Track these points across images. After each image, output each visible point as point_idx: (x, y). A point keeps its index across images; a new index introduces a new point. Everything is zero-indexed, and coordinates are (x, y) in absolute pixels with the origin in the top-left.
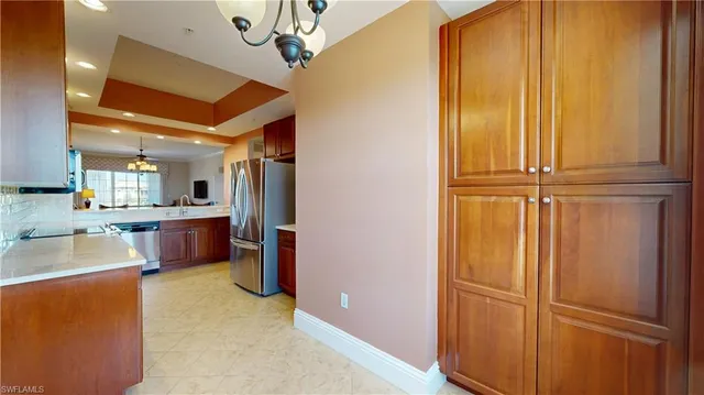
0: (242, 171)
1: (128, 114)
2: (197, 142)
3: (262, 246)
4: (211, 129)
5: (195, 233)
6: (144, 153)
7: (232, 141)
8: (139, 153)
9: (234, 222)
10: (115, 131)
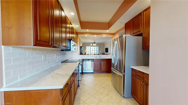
0: (116, 42)
1: (88, 30)
2: (104, 36)
3: (124, 75)
4: (108, 31)
5: (102, 63)
6: (95, 42)
7: (114, 34)
8: (94, 42)
9: (113, 62)
10: (86, 36)
